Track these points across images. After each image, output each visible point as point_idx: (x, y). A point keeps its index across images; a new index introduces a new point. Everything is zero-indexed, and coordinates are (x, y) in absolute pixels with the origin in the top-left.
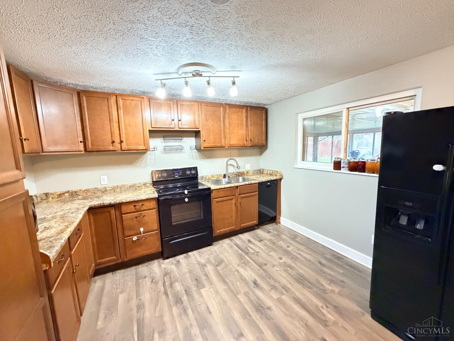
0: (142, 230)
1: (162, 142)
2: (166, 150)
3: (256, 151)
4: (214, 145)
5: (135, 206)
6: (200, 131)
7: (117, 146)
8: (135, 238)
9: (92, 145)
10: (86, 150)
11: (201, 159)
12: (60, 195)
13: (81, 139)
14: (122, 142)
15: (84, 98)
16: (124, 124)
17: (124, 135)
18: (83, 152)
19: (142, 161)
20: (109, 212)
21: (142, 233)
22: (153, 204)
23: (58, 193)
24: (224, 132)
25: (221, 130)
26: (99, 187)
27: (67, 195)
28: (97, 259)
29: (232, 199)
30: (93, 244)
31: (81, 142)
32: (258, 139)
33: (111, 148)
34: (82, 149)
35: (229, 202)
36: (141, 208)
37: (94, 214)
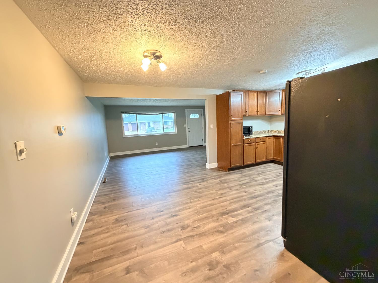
13: (280, 109)
15: (284, 92)
18: (280, 115)
20: (280, 139)
23: (275, 131)
27: (277, 132)
28: (274, 156)
30: (273, 150)
31: (280, 110)
34: (280, 113)
37: (275, 138)
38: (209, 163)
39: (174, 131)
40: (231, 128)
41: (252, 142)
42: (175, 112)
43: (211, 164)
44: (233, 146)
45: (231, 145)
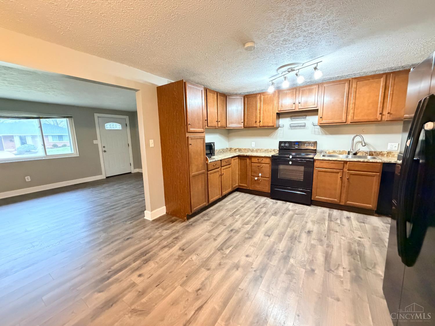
0: (260, 175)
1: (289, 121)
2: (292, 127)
4: (331, 121)
5: (258, 159)
6: (318, 110)
7: (258, 124)
8: (256, 178)
9: (247, 124)
10: (244, 127)
11: (324, 134)
12: (235, 150)
13: (243, 121)
14: (260, 121)
15: (246, 98)
16: (263, 111)
17: (262, 117)
18: (243, 128)
19: (275, 134)
20: (246, 159)
21: (260, 177)
22: (268, 161)
23: (235, 149)
24: (347, 108)
26: (251, 148)
28: (239, 183)
29: (338, 173)
30: (238, 174)
31: (242, 122)
33: (255, 125)
34: (242, 126)
35: (334, 174)
36: (261, 162)
37: (241, 159)
38: (152, 211)
39: (73, 152)
40: (190, 146)
41: (217, 167)
42: (71, 117)
43: (154, 212)
44: (194, 176)
45: (190, 176)
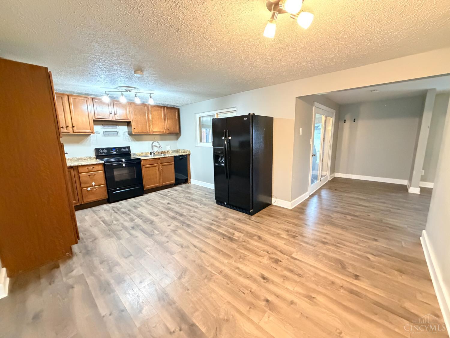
0: (94, 184)
1: (101, 128)
2: (105, 134)
3: (173, 137)
4: (142, 131)
5: (88, 168)
6: (130, 122)
7: (70, 130)
8: (89, 189)
11: (133, 141)
14: (73, 127)
17: (75, 122)
19: (87, 141)
20: (70, 171)
21: (94, 186)
22: (101, 167)
24: (149, 124)
25: (146, 122)
29: (156, 166)
32: (173, 128)
33: (66, 131)
35: (154, 168)
36: (92, 170)
